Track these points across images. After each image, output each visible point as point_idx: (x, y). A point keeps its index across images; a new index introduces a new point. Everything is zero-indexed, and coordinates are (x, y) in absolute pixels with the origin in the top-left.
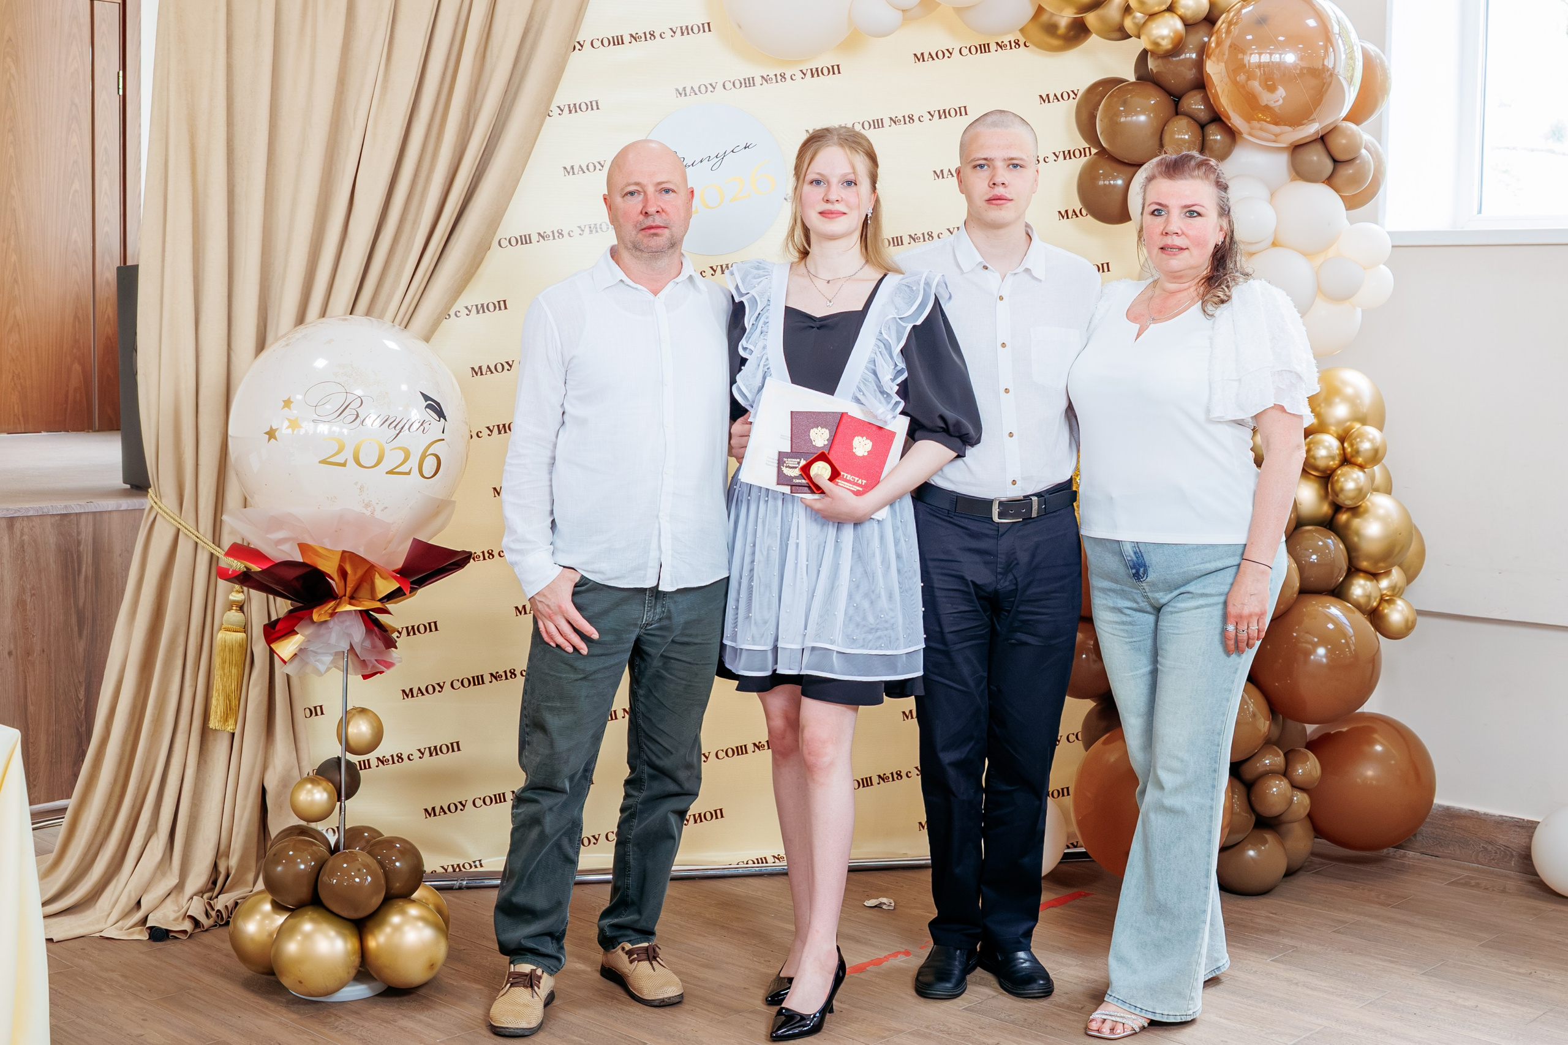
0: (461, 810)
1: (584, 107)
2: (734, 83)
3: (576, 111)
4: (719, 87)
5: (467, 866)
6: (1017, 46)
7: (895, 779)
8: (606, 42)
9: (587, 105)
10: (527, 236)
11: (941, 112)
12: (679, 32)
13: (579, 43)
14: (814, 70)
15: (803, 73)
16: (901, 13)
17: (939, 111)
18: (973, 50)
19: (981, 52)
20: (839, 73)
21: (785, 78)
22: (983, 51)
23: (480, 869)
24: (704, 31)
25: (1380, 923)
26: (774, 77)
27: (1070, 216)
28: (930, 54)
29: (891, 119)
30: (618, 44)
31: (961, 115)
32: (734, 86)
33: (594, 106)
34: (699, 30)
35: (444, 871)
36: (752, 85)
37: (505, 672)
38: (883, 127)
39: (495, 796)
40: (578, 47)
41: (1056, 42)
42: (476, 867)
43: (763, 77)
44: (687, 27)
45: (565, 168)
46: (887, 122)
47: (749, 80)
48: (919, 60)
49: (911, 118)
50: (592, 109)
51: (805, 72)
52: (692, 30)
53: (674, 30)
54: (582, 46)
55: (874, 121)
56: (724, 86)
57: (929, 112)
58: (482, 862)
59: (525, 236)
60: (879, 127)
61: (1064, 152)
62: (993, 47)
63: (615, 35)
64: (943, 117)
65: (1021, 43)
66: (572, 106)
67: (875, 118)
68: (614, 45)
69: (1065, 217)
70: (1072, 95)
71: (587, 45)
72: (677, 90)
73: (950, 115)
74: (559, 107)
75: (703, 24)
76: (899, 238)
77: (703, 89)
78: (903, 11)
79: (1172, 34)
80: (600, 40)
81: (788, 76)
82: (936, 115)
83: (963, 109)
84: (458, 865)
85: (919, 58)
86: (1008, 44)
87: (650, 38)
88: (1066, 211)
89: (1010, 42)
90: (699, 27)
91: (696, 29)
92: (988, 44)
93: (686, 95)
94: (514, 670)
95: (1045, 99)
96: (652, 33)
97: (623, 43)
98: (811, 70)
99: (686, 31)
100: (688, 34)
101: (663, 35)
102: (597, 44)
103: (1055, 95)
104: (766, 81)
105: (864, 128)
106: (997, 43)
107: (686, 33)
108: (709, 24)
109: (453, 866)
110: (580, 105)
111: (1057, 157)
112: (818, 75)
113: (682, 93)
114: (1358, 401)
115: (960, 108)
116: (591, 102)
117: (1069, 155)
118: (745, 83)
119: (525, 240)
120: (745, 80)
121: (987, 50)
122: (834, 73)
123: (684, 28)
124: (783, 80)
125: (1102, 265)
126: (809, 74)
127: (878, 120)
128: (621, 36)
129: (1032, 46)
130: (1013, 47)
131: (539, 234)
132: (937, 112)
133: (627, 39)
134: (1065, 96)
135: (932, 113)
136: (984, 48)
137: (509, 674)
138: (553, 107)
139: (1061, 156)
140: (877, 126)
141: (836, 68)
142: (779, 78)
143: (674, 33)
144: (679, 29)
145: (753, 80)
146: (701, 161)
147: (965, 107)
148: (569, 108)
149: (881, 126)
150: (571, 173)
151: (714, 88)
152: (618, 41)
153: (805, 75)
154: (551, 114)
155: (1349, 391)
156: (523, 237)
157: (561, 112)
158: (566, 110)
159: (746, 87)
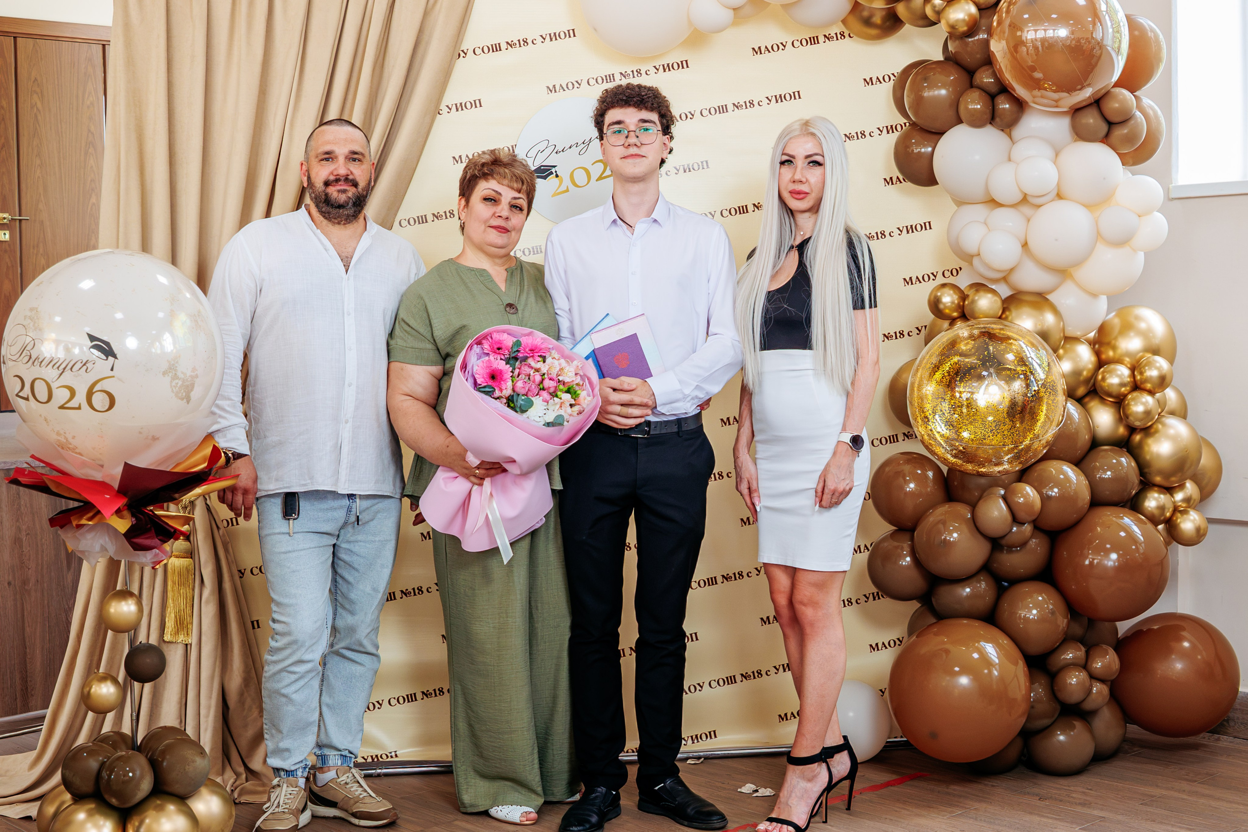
0: (379, 708)
1: (468, 105)
2: (596, 79)
3: (462, 110)
4: (584, 83)
5: (384, 757)
6: (843, 37)
7: (756, 677)
8: (486, 50)
9: (471, 103)
10: (424, 217)
11: (778, 97)
12: (548, 38)
13: (463, 51)
14: (666, 66)
15: (656, 69)
16: (732, 12)
17: (776, 96)
18: (804, 42)
19: (811, 44)
20: (688, 67)
21: (641, 74)
22: (813, 43)
23: (395, 759)
24: (570, 37)
25: (1185, 797)
26: (631, 73)
27: (894, 183)
28: (766, 47)
29: (734, 104)
30: (497, 51)
31: (795, 99)
32: (597, 82)
33: (477, 104)
34: (566, 36)
35: (364, 761)
36: (612, 80)
37: (414, 589)
38: (727, 111)
39: (407, 696)
40: (462, 54)
41: (874, 32)
42: (392, 757)
43: (621, 74)
44: (555, 34)
45: (454, 158)
46: (730, 107)
47: (610, 77)
48: (757, 53)
49: (751, 103)
50: (476, 107)
51: (658, 67)
52: (559, 36)
53: (544, 37)
54: (466, 54)
55: (719, 107)
56: (588, 82)
57: (767, 98)
58: (397, 753)
59: (422, 217)
60: (723, 112)
61: (887, 127)
62: (821, 39)
63: (493, 43)
64: (779, 101)
65: (846, 34)
66: (458, 105)
67: (720, 105)
68: (493, 51)
69: (890, 183)
70: (892, 77)
71: (470, 52)
72: (548, 87)
73: (786, 100)
74: (447, 106)
75: (569, 31)
76: (744, 207)
77: (570, 86)
78: (734, 9)
79: (966, 17)
80: (481, 48)
81: (643, 72)
82: (774, 99)
83: (796, 94)
84: (377, 756)
85: (757, 51)
86: (835, 36)
87: (524, 44)
88: (891, 178)
89: (836, 34)
90: (565, 33)
91: (562, 35)
92: (817, 37)
93: (555, 92)
94: (421, 587)
95: (869, 82)
96: (525, 40)
97: (500, 50)
98: (663, 66)
99: (554, 37)
100: (556, 39)
101: (535, 42)
102: (478, 51)
103: (878, 78)
104: (625, 77)
105: (711, 114)
106: (825, 36)
107: (554, 39)
108: (573, 30)
109: (372, 756)
110: (466, 103)
111: (881, 131)
112: (669, 70)
113: (552, 90)
114: (1151, 335)
115: (794, 93)
116: (475, 101)
117: (891, 129)
118: (607, 79)
119: (423, 220)
120: (606, 76)
121: (816, 42)
122: (683, 68)
123: (552, 35)
124: (639, 75)
125: (925, 223)
126: (661, 68)
127: (722, 106)
128: (499, 44)
129: (855, 37)
130: (839, 38)
131: (434, 215)
132: (774, 97)
133: (504, 46)
134: (887, 78)
135: (770, 98)
136: (814, 40)
137: (417, 591)
138: (443, 107)
139: (885, 130)
140: (722, 112)
141: (684, 63)
142: (636, 73)
143: (544, 39)
144: (548, 35)
145: (613, 77)
146: (570, 147)
147: (798, 92)
148: (456, 106)
149: (725, 111)
150: (459, 162)
151: (580, 85)
152: (496, 48)
153: (658, 70)
154: (441, 112)
155: (1143, 325)
156: (420, 217)
157: (449, 111)
158: (454, 108)
159: (607, 82)
